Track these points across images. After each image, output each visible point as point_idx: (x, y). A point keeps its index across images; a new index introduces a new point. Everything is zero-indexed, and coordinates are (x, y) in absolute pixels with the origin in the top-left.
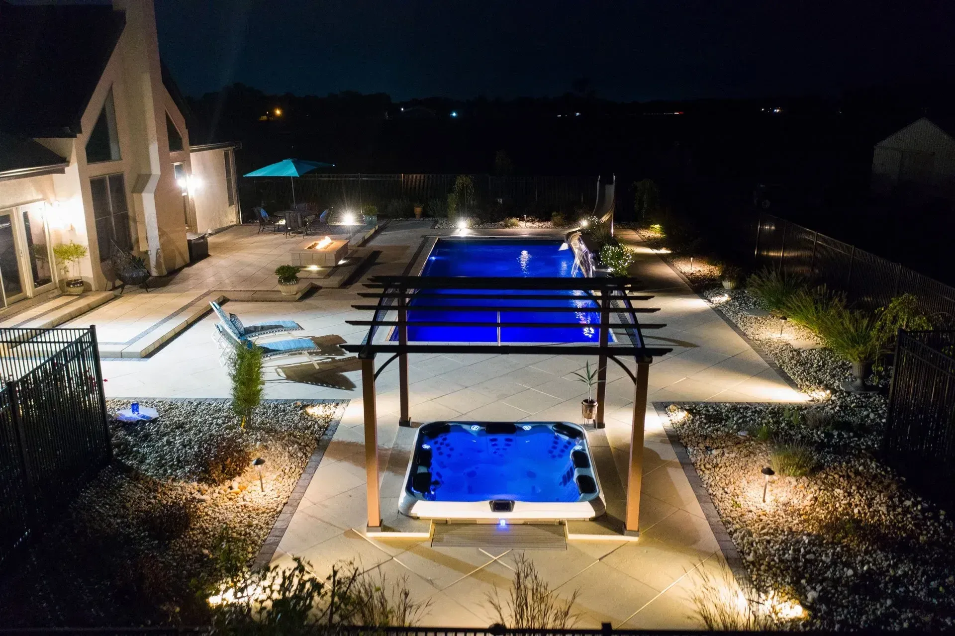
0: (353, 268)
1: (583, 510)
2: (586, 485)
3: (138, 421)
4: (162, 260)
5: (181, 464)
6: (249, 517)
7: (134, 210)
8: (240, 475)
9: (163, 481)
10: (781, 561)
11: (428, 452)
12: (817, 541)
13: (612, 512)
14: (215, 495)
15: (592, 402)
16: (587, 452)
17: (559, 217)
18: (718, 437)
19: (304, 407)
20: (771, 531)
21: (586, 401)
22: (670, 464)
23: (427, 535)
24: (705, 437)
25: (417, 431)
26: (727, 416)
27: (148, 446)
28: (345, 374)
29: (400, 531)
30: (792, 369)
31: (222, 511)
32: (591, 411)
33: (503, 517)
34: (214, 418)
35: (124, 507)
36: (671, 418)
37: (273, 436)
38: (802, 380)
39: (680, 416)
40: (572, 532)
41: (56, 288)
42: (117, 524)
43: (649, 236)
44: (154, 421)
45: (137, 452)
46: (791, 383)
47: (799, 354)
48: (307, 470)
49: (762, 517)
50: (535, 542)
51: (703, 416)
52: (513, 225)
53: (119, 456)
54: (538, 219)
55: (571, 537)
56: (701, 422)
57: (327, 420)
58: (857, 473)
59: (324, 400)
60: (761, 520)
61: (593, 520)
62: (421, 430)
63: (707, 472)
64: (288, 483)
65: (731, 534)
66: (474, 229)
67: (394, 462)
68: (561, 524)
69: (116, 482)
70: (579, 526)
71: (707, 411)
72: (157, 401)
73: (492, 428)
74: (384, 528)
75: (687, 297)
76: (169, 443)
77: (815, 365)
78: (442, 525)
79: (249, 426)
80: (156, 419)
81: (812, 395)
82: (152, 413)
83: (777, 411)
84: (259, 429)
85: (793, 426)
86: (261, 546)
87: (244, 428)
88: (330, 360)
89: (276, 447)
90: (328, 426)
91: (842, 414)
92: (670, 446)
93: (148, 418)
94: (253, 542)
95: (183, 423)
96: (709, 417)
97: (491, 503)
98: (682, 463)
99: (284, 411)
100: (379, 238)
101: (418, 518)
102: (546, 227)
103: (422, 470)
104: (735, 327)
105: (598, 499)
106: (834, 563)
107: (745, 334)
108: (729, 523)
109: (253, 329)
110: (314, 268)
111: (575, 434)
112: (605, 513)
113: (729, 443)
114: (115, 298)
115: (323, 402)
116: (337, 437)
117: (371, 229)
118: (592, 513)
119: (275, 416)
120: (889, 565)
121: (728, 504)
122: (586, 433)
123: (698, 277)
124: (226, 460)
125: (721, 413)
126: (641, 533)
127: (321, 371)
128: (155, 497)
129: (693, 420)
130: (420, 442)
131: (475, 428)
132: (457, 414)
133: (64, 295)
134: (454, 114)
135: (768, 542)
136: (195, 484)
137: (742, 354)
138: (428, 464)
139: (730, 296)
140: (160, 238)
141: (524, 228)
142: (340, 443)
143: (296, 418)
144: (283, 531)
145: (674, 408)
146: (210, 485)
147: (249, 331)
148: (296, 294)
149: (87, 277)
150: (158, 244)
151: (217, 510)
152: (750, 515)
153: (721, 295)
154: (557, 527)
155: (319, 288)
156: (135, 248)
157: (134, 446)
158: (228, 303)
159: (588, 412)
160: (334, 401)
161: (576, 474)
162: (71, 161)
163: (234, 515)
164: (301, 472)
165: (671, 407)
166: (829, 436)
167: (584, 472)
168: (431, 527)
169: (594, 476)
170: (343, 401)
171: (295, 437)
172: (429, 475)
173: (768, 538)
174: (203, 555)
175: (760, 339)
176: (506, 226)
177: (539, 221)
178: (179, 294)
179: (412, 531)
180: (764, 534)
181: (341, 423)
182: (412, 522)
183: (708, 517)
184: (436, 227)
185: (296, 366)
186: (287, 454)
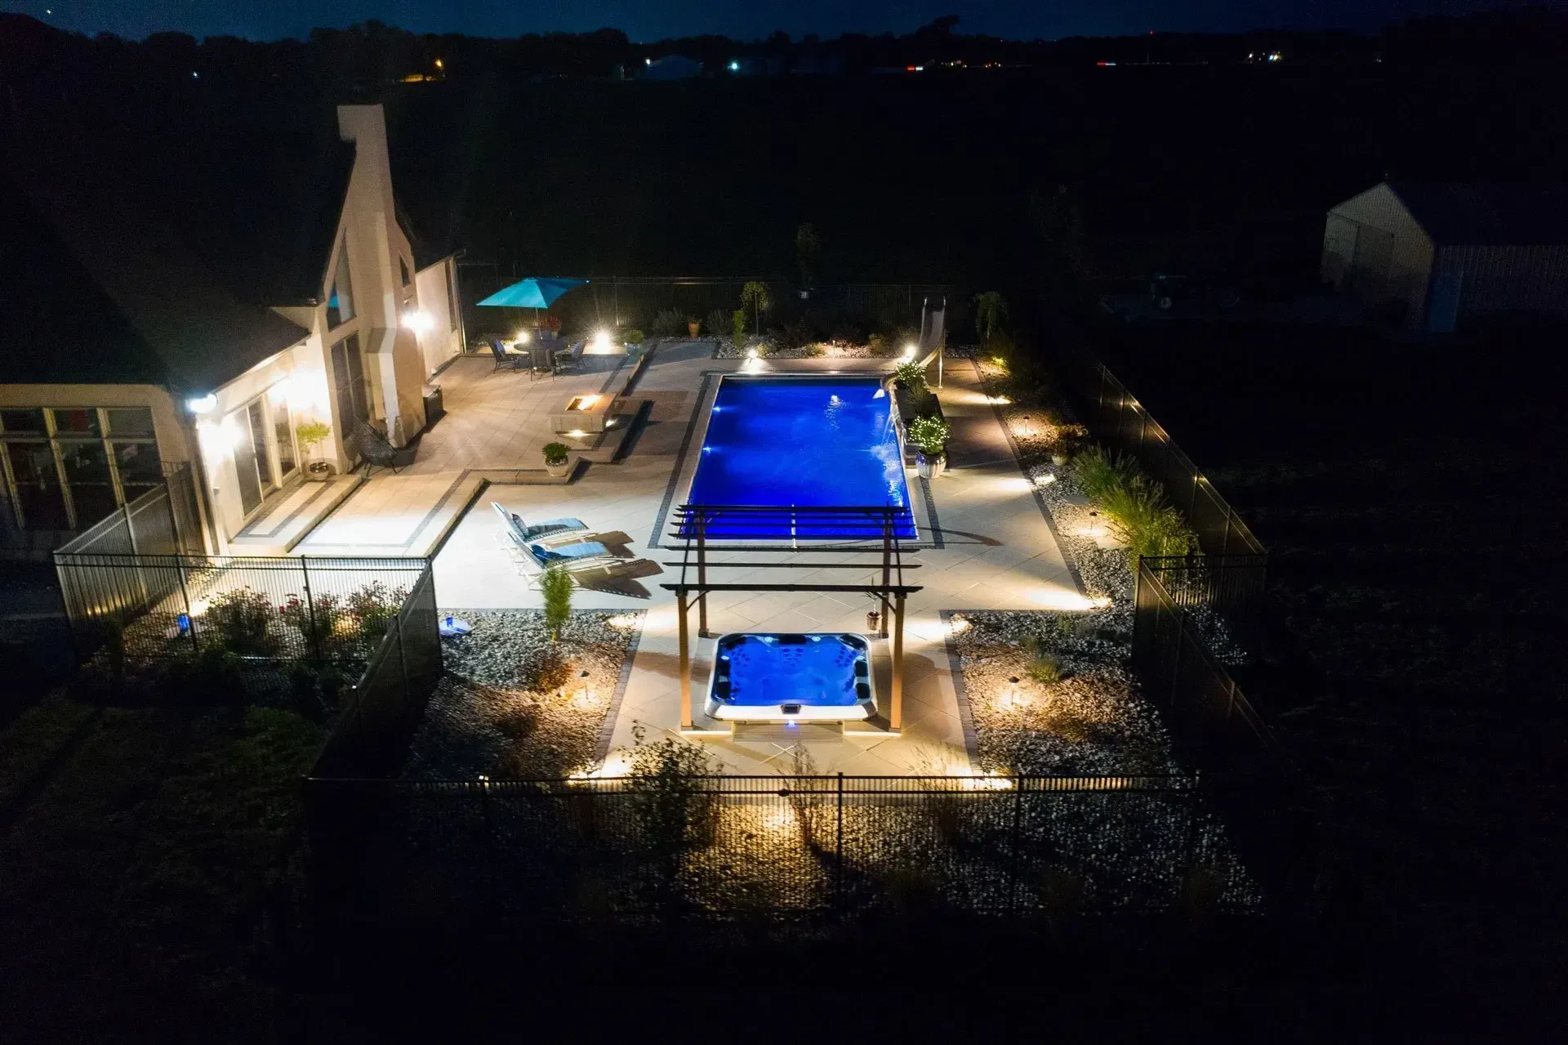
0: (623, 432)
1: (858, 712)
2: (863, 692)
3: (455, 635)
4: (401, 429)
5: (509, 675)
6: (581, 720)
7: (369, 373)
8: (563, 684)
9: (497, 690)
10: (1008, 750)
11: (727, 663)
12: (1042, 737)
13: (882, 714)
14: (547, 702)
15: (877, 614)
16: (867, 662)
17: (878, 341)
18: (991, 647)
19: (605, 619)
20: (1009, 728)
21: (871, 614)
22: (942, 672)
23: (730, 733)
24: (980, 646)
25: (716, 643)
26: (1006, 625)
27: (473, 659)
28: (637, 580)
29: (707, 730)
30: (1088, 572)
31: (557, 715)
32: (875, 623)
33: (791, 719)
34: (523, 630)
35: (473, 713)
36: (954, 627)
37: (584, 648)
38: (1092, 585)
39: (961, 625)
40: (848, 729)
41: (299, 474)
42: (473, 726)
43: (989, 374)
44: (469, 634)
45: (465, 664)
46: (1081, 588)
47: (1101, 555)
48: (621, 680)
49: (1007, 717)
50: (816, 738)
51: (983, 626)
52: (818, 352)
53: (449, 667)
54: (851, 344)
55: (847, 734)
56: (980, 632)
57: (630, 631)
58: (1102, 680)
59: (622, 610)
60: (1004, 719)
61: (866, 720)
62: (720, 642)
63: (972, 679)
64: (607, 692)
65: (977, 730)
66: (767, 359)
67: (700, 672)
68: (840, 723)
69: (456, 691)
70: (854, 725)
71: (989, 620)
72: (462, 612)
73: (786, 639)
74: (696, 728)
75: (1010, 476)
76: (490, 655)
77: (1111, 569)
78: (741, 725)
79: (558, 638)
80: (471, 631)
81: (1095, 602)
82: (465, 626)
83: (1052, 620)
84: (569, 641)
85: (1063, 635)
86: (597, 742)
87: (555, 640)
88: (620, 563)
89: (589, 660)
90: (631, 638)
91: (1113, 623)
92: (946, 655)
93: (463, 631)
94: (590, 739)
95: (497, 636)
96: (987, 626)
97: (782, 707)
98: (952, 671)
99: (587, 622)
100: (647, 376)
101: (722, 720)
102: (861, 357)
103: (723, 679)
104: (1049, 518)
105: (871, 703)
106: (1049, 751)
107: (1056, 529)
108: (978, 722)
109: (537, 530)
110: (578, 434)
111: (859, 644)
112: (877, 714)
113: (1000, 652)
114: (363, 482)
115: (622, 612)
116: (641, 648)
117: (636, 363)
118: (864, 714)
119: (580, 627)
120: (1091, 753)
121: (981, 707)
122: (869, 643)
123: (1030, 446)
124: (552, 671)
125: (1002, 621)
126: (903, 730)
127: (613, 577)
128: (496, 704)
129: (972, 630)
130: (719, 654)
131: (769, 640)
132: (752, 624)
133: (309, 481)
134: (734, 66)
135: (1004, 736)
136: (527, 692)
137: (1044, 555)
138: (727, 674)
139: (1055, 475)
140: (399, 403)
141: (834, 358)
142: (644, 654)
143: (601, 629)
144: (612, 730)
145: (959, 617)
146: (539, 694)
147: (533, 533)
148: (566, 475)
149: (331, 460)
150: (398, 410)
151: (552, 714)
152: (997, 715)
153: (1047, 472)
154: (836, 726)
155: (589, 463)
156: (371, 416)
157: (459, 659)
158: (491, 488)
159: (873, 624)
160: (632, 610)
161: (856, 682)
162: (314, 332)
163: (568, 718)
164: (616, 681)
165: (956, 616)
166: (1091, 644)
167: (862, 680)
168: (733, 726)
169: (870, 684)
170: (641, 611)
171: (603, 648)
172: (728, 684)
173: (1004, 733)
174: (553, 749)
175: (1070, 535)
176: (810, 355)
177: (852, 347)
178: (432, 476)
179: (717, 730)
180: (1003, 731)
181: (643, 635)
182: (718, 723)
183: (962, 717)
184: (718, 357)
185: (585, 571)
186: (600, 665)
